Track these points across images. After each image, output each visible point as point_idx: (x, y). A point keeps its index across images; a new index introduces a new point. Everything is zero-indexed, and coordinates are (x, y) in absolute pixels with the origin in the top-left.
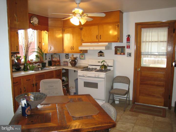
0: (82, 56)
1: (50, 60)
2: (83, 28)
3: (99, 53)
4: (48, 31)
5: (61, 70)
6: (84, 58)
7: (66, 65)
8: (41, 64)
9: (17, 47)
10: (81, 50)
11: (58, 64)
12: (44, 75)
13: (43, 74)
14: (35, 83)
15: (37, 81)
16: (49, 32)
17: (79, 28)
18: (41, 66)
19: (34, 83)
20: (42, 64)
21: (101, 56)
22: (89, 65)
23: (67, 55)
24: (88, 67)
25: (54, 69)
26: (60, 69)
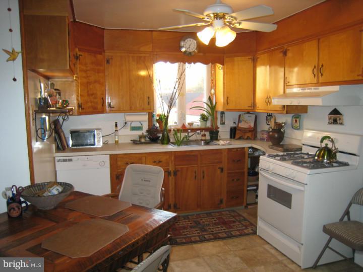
0: (296, 121)
1: (235, 125)
2: (289, 50)
3: (331, 114)
4: (222, 63)
5: (246, 149)
6: (298, 125)
7: (264, 140)
8: (207, 134)
9: (149, 98)
10: (284, 106)
11: (248, 137)
12: (196, 156)
13: (194, 154)
14: (174, 169)
15: (176, 167)
16: (225, 66)
17: (281, 52)
18: (208, 137)
19: (170, 169)
20: (210, 134)
21: (335, 122)
22: (303, 144)
23: (269, 115)
24: (301, 149)
25: (223, 145)
26: (244, 148)
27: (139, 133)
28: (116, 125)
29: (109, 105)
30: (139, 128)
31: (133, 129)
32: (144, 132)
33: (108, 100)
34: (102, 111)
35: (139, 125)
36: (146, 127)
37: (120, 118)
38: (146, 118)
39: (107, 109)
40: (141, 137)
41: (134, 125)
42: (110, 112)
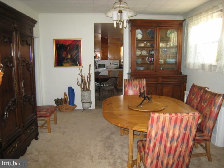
27: (117, 66)
28: (110, 64)
29: (109, 58)
30: (117, 65)
31: (115, 65)
32: (118, 66)
33: (109, 56)
34: (107, 59)
35: (116, 64)
36: (119, 64)
37: (111, 62)
38: (119, 62)
39: (108, 59)
40: (117, 67)
41: (115, 64)
42: (109, 60)
